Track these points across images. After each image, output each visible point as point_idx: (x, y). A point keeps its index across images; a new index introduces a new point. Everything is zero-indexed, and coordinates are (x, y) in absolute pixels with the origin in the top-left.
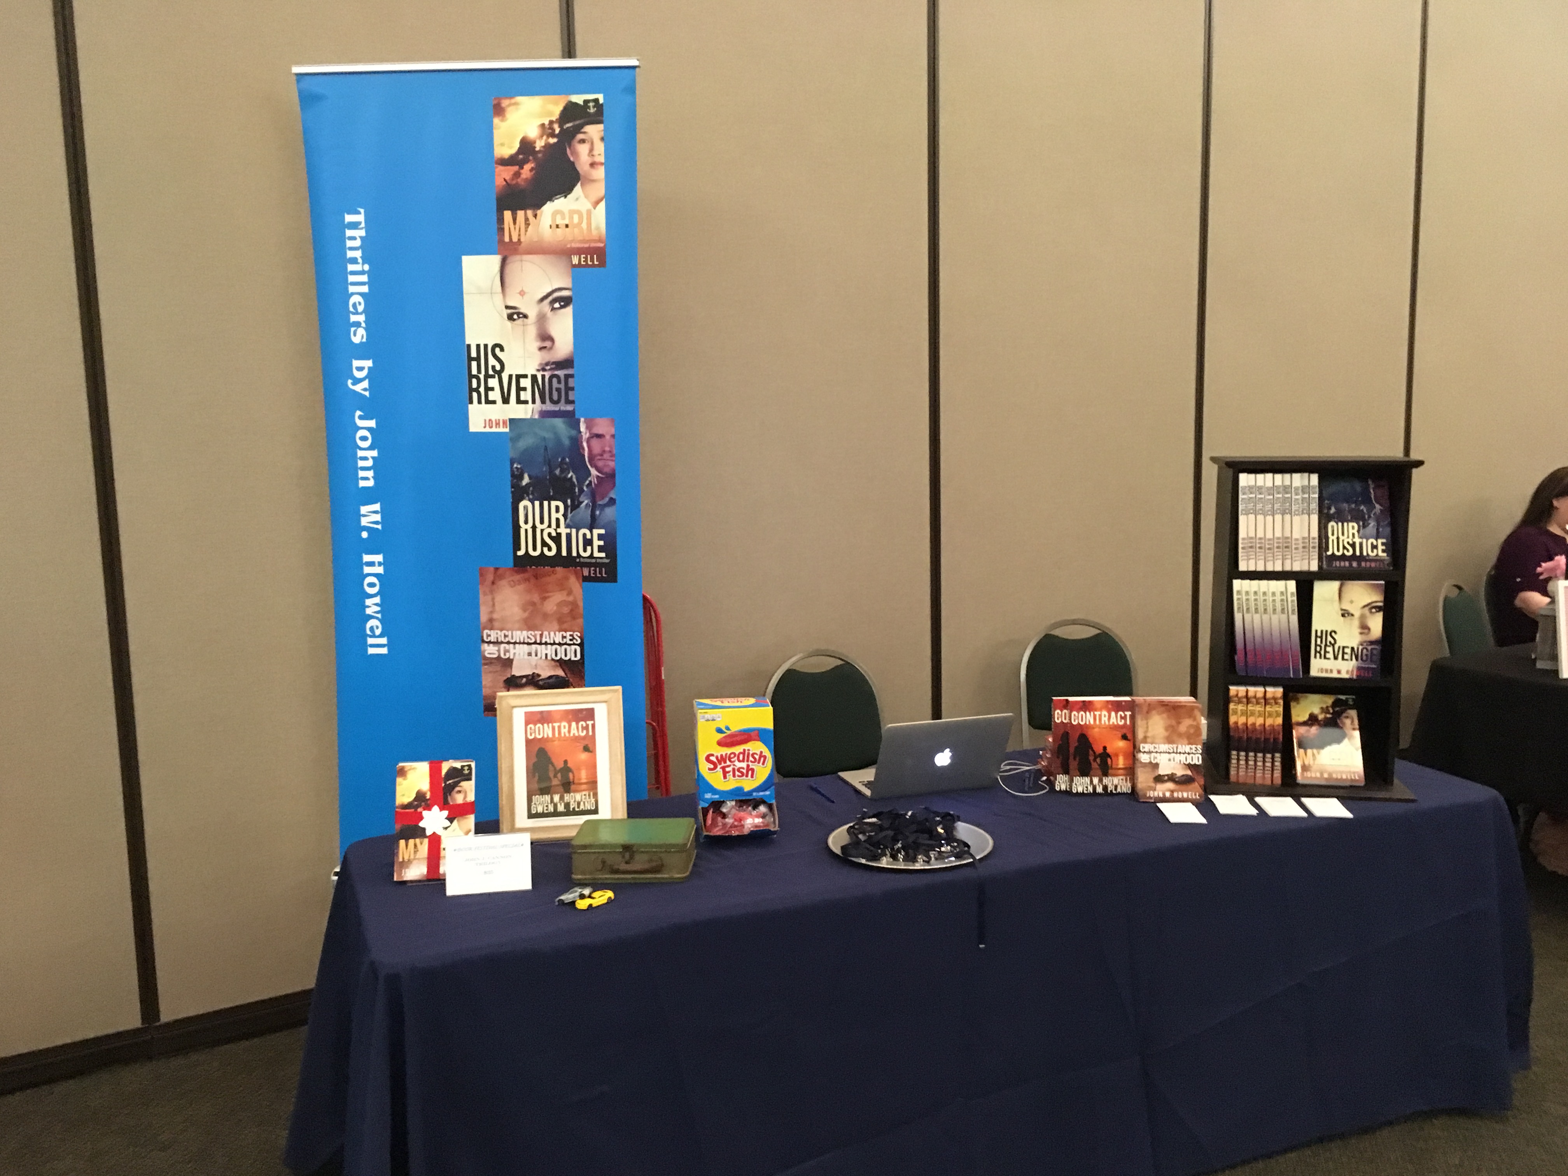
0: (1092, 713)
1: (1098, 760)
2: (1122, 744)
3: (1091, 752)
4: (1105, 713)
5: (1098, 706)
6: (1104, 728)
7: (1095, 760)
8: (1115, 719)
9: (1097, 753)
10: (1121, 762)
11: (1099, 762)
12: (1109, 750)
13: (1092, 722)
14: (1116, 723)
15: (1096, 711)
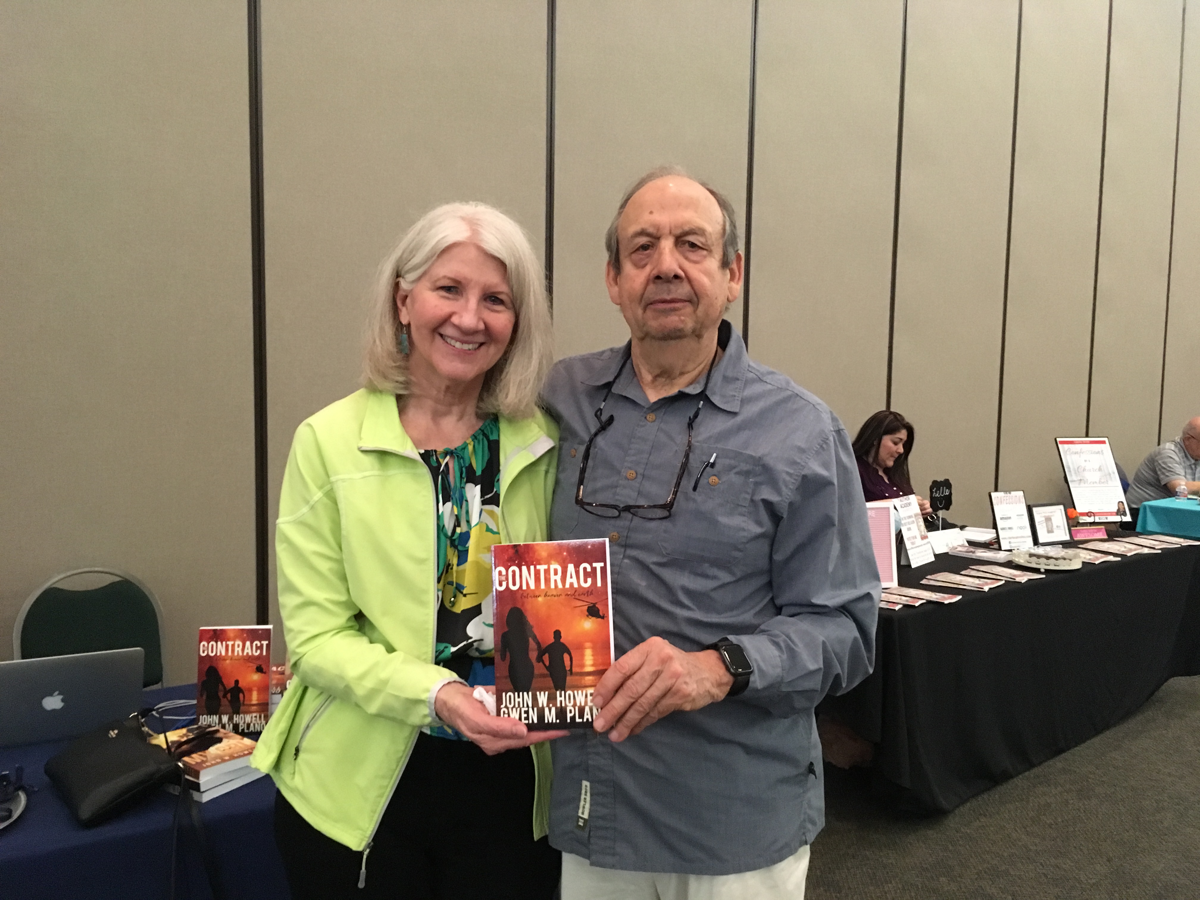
0: (224, 643)
1: (229, 696)
2: (256, 677)
3: (221, 687)
4: (239, 642)
5: (232, 635)
6: (236, 660)
7: (225, 696)
8: (250, 649)
9: (228, 688)
10: (255, 698)
11: (229, 698)
12: (240, 685)
13: (223, 653)
14: (250, 654)
15: (229, 640)
